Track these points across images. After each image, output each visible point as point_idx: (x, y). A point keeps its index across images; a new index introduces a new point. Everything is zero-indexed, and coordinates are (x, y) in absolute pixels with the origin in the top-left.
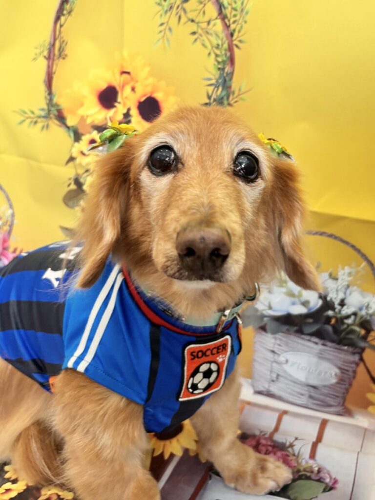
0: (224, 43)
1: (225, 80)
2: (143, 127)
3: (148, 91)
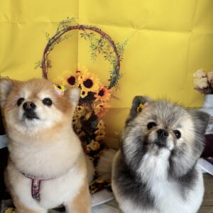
0: (116, 59)
1: (117, 71)
2: (87, 90)
3: (87, 77)
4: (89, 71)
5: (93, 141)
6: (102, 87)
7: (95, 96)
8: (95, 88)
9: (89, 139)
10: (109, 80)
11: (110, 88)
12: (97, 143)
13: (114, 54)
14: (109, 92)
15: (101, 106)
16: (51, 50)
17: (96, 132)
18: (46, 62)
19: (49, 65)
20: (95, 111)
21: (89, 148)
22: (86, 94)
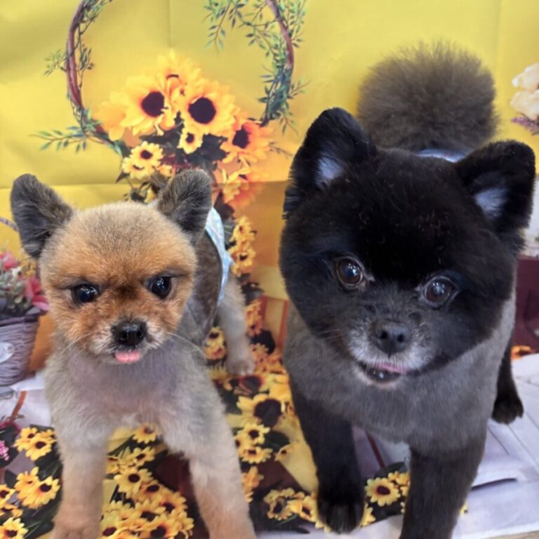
0: (283, 43)
1: (284, 76)
2: (200, 130)
3: (199, 93)
4: (202, 75)
6: (242, 121)
7: (225, 147)
8: (223, 125)
10: (263, 100)
11: (265, 122)
13: (277, 27)
14: (264, 136)
15: (243, 177)
16: (92, 19)
18: (77, 54)
19: (86, 64)
20: (225, 191)
22: (198, 143)
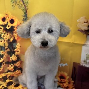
1: (26, 15)
5: (13, 55)
6: (19, 24)
9: (12, 53)
12: (15, 56)
17: (15, 50)
20: (15, 37)
21: (12, 59)
22: (10, 27)
